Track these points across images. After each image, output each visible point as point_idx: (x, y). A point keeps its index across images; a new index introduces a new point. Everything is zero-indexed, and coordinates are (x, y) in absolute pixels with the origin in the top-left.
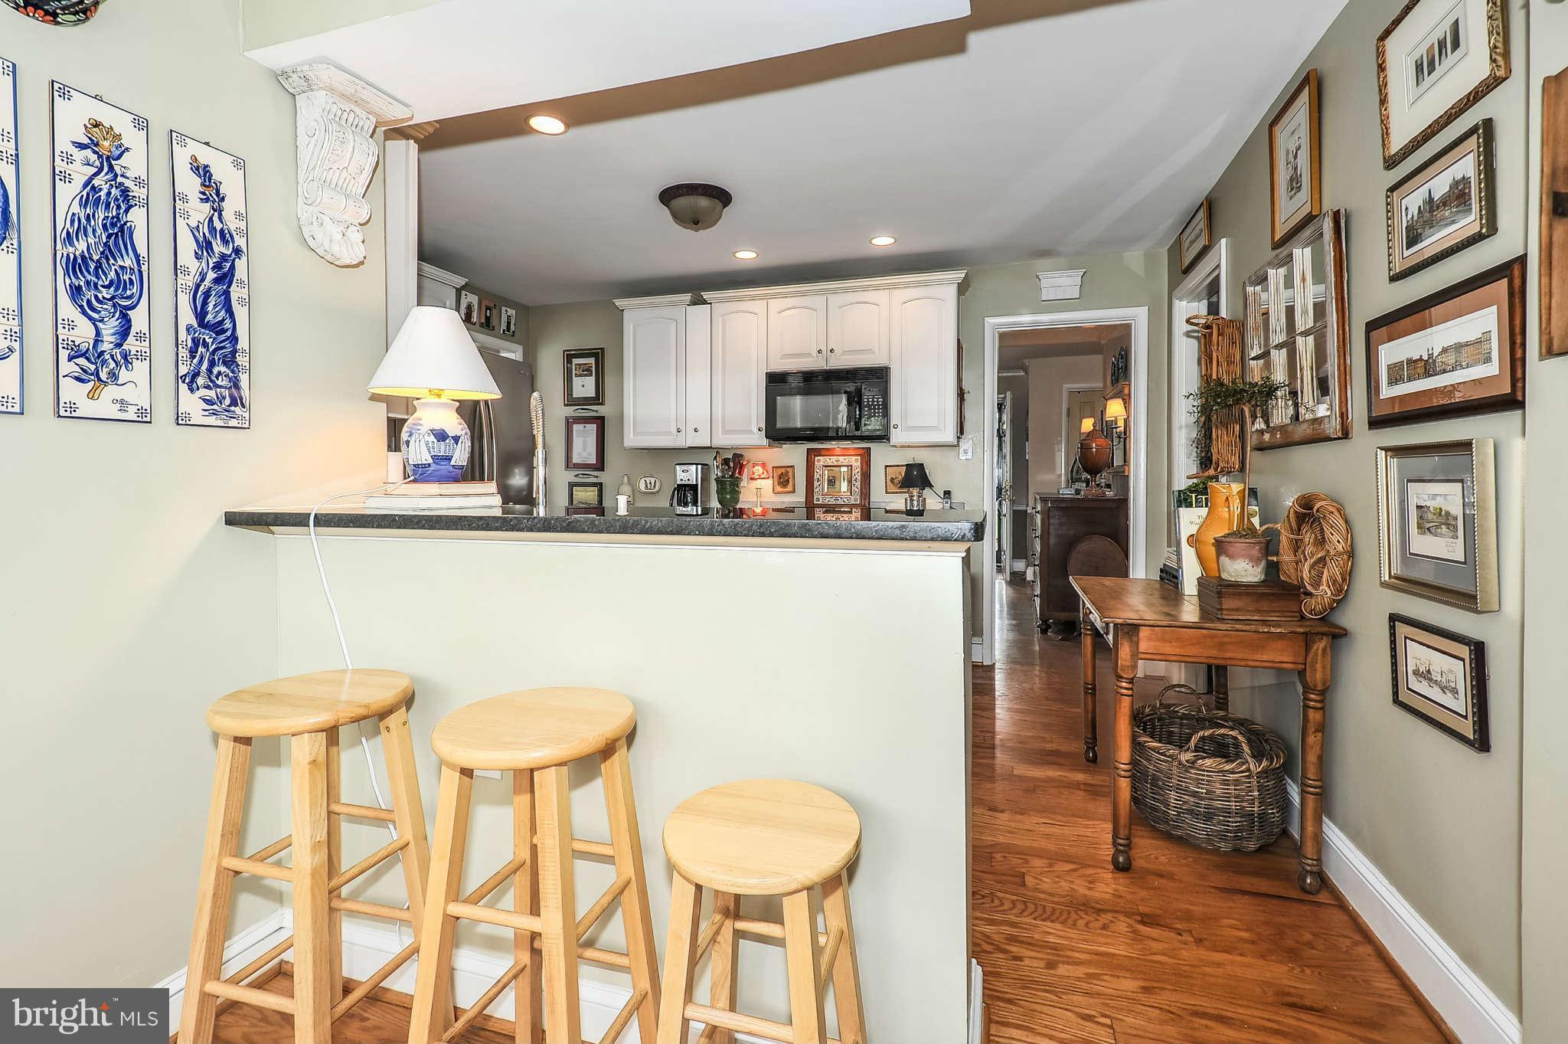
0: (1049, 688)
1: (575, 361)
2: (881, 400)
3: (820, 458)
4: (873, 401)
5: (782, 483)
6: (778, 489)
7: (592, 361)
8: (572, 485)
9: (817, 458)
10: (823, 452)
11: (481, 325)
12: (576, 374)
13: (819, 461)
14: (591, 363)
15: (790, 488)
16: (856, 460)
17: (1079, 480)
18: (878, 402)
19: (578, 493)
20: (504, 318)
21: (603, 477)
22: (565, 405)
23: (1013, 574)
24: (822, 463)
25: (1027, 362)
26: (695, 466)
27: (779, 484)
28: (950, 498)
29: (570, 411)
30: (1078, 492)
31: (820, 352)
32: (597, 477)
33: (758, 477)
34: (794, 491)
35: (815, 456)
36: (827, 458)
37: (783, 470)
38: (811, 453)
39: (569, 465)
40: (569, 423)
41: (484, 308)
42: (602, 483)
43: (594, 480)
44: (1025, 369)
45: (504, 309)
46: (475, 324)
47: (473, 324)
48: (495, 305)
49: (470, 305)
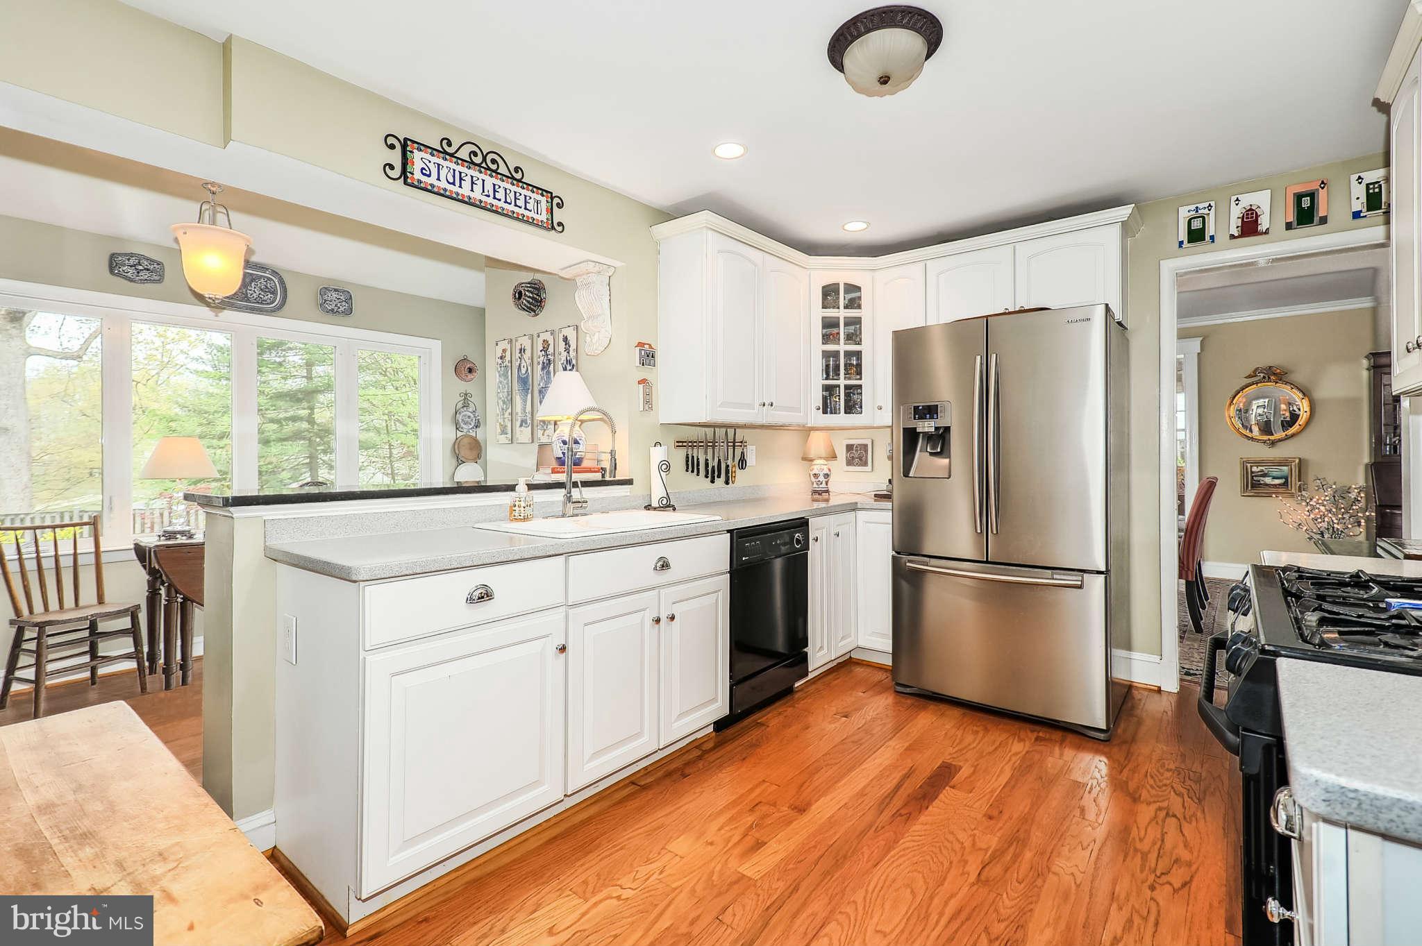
11: (1289, 226)
20: (1358, 193)
41: (1291, 200)
45: (1353, 178)
46: (1267, 232)
47: (1262, 233)
48: (1323, 183)
49: (1251, 210)
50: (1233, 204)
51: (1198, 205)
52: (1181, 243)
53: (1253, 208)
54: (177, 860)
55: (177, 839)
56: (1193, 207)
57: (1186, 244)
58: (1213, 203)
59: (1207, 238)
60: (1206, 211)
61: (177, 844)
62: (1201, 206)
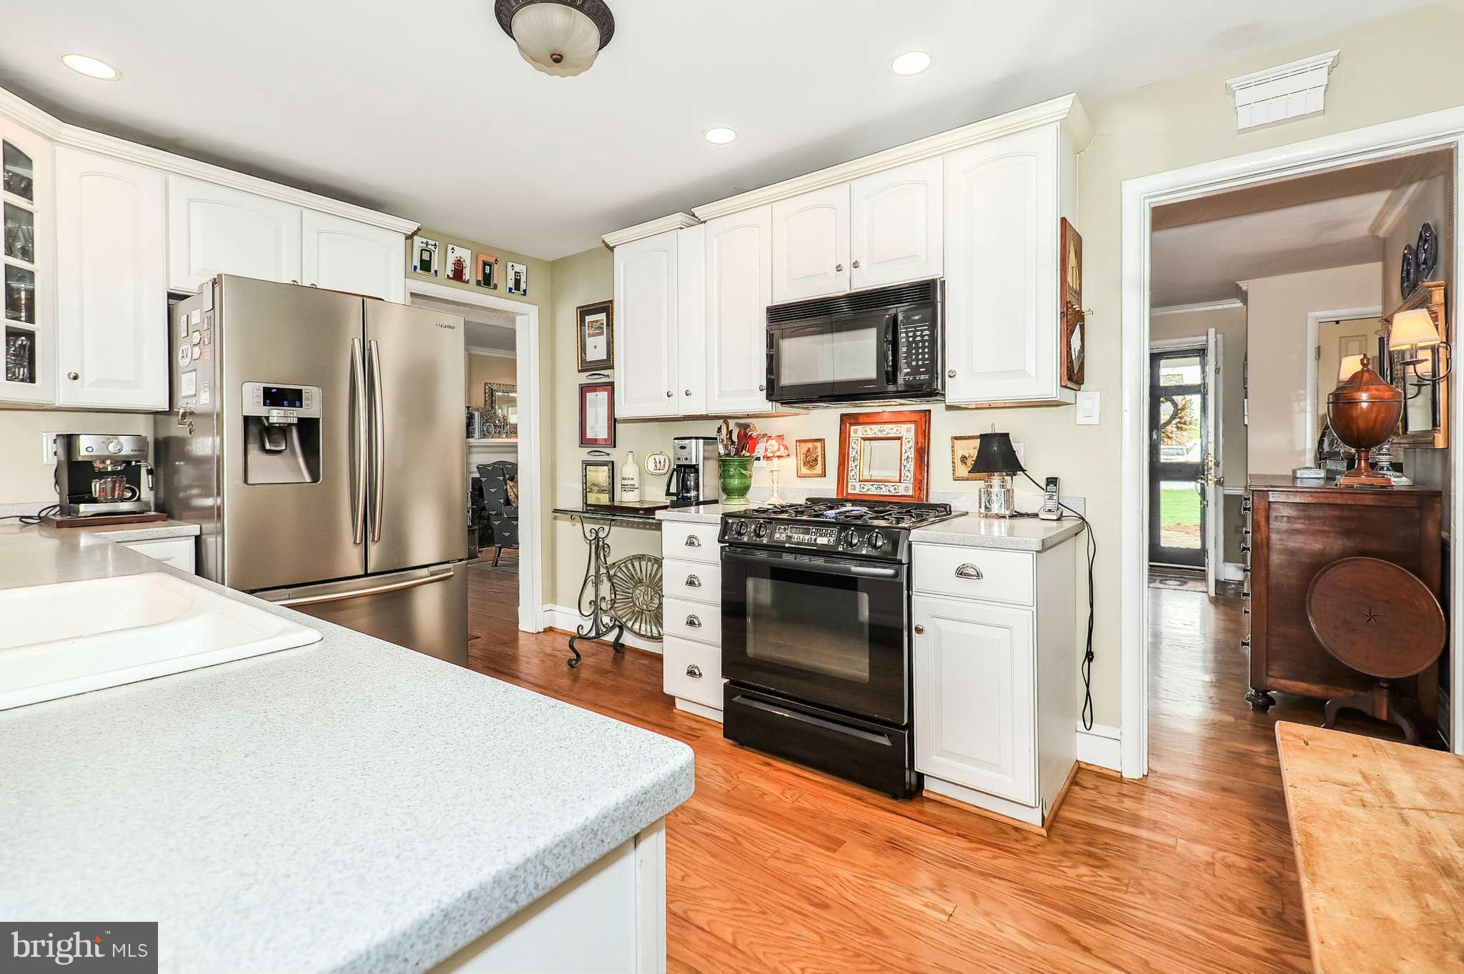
0: (1251, 870)
1: (588, 319)
2: (927, 332)
3: (857, 427)
4: (915, 336)
5: (809, 462)
6: (805, 471)
7: (602, 316)
8: (587, 464)
9: (853, 428)
10: (861, 419)
11: (478, 283)
12: (589, 334)
13: (856, 432)
14: (603, 320)
15: (818, 470)
16: (908, 431)
17: (1333, 455)
18: (922, 336)
19: (591, 473)
20: (511, 275)
21: (615, 455)
22: (579, 371)
23: (1221, 585)
24: (859, 435)
25: (1243, 285)
26: (694, 441)
27: (805, 464)
28: (1057, 491)
29: (584, 378)
30: (1330, 477)
31: (839, 268)
32: (608, 454)
33: (771, 455)
34: (824, 475)
35: (851, 424)
36: (868, 428)
37: (810, 445)
38: (847, 420)
39: (584, 441)
40: (584, 390)
41: (480, 264)
42: (613, 462)
43: (605, 458)
44: (1243, 297)
45: (510, 264)
46: (467, 282)
47: (464, 282)
48: (496, 260)
49: (460, 260)
50: (450, 251)
51: (428, 240)
52: (415, 267)
53: (462, 260)
54: (1352, 794)
55: (1344, 808)
56: (425, 240)
57: (418, 270)
58: (437, 244)
59: (433, 272)
60: (433, 248)
61: (1346, 804)
62: (430, 242)
